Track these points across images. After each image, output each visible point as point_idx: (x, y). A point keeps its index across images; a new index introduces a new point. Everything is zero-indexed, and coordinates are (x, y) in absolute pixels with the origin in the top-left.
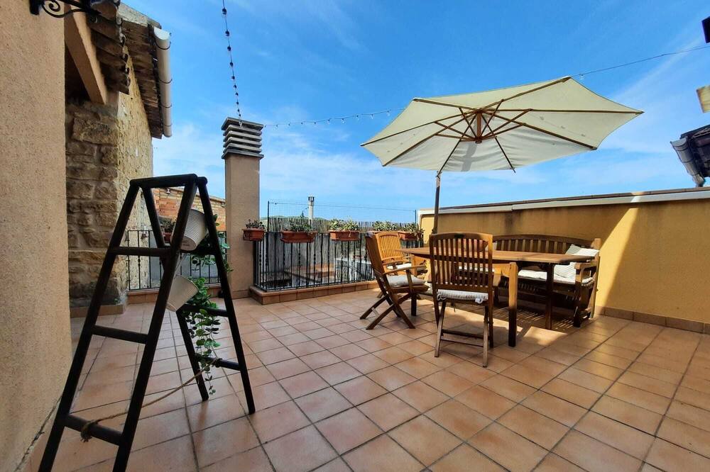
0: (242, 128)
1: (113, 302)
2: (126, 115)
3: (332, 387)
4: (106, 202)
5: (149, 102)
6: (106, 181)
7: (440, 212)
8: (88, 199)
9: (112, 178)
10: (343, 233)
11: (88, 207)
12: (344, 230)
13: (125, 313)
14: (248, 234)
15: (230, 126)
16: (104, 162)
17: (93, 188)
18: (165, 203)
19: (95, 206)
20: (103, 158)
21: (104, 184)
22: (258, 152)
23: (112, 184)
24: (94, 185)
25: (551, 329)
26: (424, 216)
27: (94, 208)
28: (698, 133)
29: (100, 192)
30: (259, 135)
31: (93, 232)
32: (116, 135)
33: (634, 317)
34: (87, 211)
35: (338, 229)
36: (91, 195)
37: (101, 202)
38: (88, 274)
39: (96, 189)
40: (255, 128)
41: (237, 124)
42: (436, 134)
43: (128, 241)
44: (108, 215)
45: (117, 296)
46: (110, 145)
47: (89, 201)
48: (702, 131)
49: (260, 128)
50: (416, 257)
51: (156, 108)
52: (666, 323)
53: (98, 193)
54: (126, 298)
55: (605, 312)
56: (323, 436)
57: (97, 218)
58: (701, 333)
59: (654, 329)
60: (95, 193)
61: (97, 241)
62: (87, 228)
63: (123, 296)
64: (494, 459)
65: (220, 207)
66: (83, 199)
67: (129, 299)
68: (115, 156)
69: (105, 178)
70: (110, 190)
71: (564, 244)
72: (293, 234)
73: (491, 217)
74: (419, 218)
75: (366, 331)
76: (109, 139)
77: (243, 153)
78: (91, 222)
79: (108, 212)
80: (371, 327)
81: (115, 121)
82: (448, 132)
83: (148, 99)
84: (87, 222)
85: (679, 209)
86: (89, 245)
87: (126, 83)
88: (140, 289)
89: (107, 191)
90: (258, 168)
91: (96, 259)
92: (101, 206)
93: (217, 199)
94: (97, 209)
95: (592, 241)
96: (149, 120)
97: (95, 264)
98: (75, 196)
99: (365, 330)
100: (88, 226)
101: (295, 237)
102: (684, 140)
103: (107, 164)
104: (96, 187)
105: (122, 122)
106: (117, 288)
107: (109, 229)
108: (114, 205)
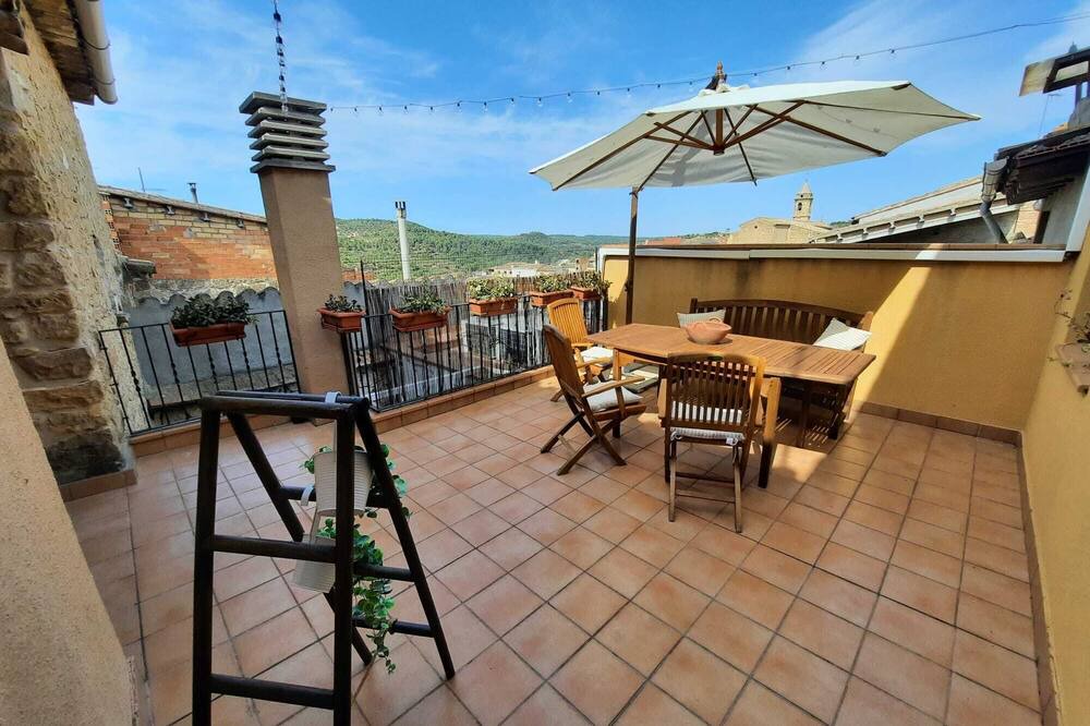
0: (285, 112)
1: (114, 469)
2: (25, 89)
3: (547, 602)
4: (45, 293)
5: (55, 36)
6: (34, 250)
7: (638, 252)
8: (5, 291)
9: (43, 243)
10: (491, 304)
11: (11, 308)
12: (493, 299)
13: (140, 481)
14: (328, 320)
15: (262, 110)
16: (17, 211)
17: (9, 269)
18: (126, 227)
19: (26, 305)
20: (11, 204)
21: (30, 258)
22: (321, 160)
23: (47, 256)
24: (9, 262)
25: (803, 448)
26: (608, 257)
27: (22, 307)
28: (1022, 153)
29: (26, 276)
30: (317, 125)
31: (35, 353)
32: (24, 149)
33: (899, 415)
34: (9, 315)
35: (484, 299)
36: (7, 283)
37: (35, 294)
38: (49, 430)
39: (17, 271)
40: (308, 112)
41: (277, 105)
42: (647, 136)
43: (105, 349)
44: (57, 318)
45: (117, 456)
46: (18, 173)
47: (8, 295)
48: (1030, 150)
49: (317, 110)
50: (621, 354)
51: (72, 48)
52: (936, 423)
53: (21, 277)
54: (130, 449)
55: (865, 409)
56: (568, 702)
57: (35, 325)
58: (975, 436)
59: (922, 432)
60: (16, 279)
61: (49, 369)
62: (21, 348)
63: (124, 449)
64: (791, 699)
65: (235, 227)
67: (134, 449)
68: (37, 197)
69: (29, 245)
70: (46, 267)
71: (823, 318)
72: (413, 318)
73: (715, 266)
74: (601, 261)
75: (558, 478)
76: (12, 160)
77: (294, 164)
78: (24, 334)
79: (55, 312)
80: (564, 471)
81: (13, 118)
82: (662, 133)
83: (51, 30)
84: (17, 338)
85: (982, 272)
86: (36, 378)
87: (19, 34)
88: (150, 428)
89: (41, 272)
90: (327, 193)
91: (58, 401)
92: (39, 302)
93: (229, 214)
94: (30, 310)
95: (863, 316)
96: (60, 69)
97: (58, 409)
99: (555, 476)
100: (20, 343)
101: (417, 321)
102: (1003, 162)
103: (23, 216)
104: (14, 265)
105: (25, 113)
106: (114, 443)
107: (67, 344)
108: (65, 298)
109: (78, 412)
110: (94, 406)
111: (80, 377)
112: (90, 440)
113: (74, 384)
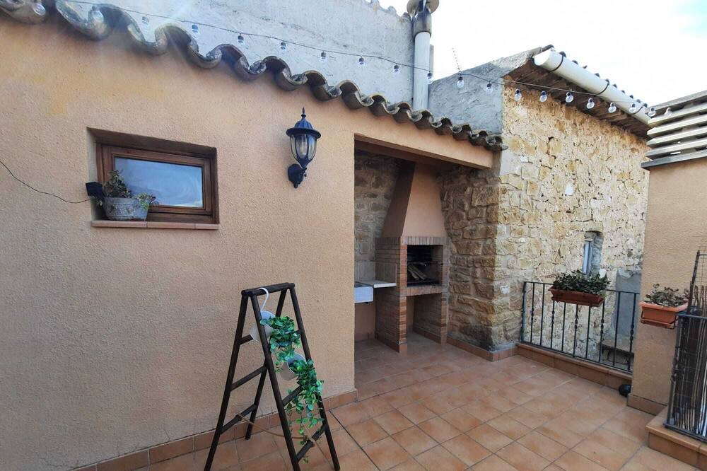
2: (529, 163)
4: (489, 257)
6: (490, 238)
8: (478, 255)
9: (494, 235)
11: (478, 262)
13: (495, 362)
16: (489, 221)
17: (482, 246)
19: (482, 261)
20: (489, 218)
21: (489, 242)
23: (493, 241)
24: (482, 243)
27: (481, 263)
31: (479, 283)
32: (497, 193)
34: (477, 266)
36: (480, 251)
37: (486, 258)
38: (475, 318)
39: (484, 247)
44: (490, 270)
46: (494, 204)
47: (479, 257)
53: (484, 250)
54: (513, 348)
57: (482, 271)
60: (482, 250)
61: (481, 292)
63: (506, 345)
66: (475, 255)
67: (520, 350)
68: (496, 214)
69: (489, 236)
70: (492, 247)
76: (493, 199)
78: (478, 274)
79: (490, 267)
81: (498, 180)
84: (476, 276)
86: (477, 294)
89: (490, 248)
91: (480, 307)
92: (486, 261)
94: (483, 264)
98: (471, 253)
100: (476, 279)
103: (491, 223)
105: (515, 175)
106: (491, 336)
107: (489, 282)
108: (493, 261)
109: (484, 315)
110: (490, 315)
111: (488, 299)
112: (484, 330)
113: (487, 301)
